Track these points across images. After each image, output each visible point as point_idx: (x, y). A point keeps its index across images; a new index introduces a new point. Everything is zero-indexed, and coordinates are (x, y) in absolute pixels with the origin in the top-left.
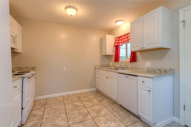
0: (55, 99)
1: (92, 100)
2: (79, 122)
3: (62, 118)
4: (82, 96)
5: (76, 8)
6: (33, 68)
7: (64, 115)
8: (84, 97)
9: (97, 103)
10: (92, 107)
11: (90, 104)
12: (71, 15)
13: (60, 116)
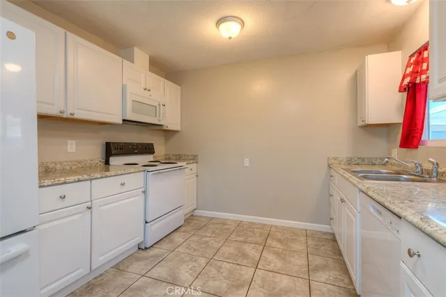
0: (223, 222)
1: (293, 257)
2: (212, 292)
3: (195, 267)
4: (279, 236)
5: (237, 17)
6: (195, 156)
7: (203, 261)
8: (279, 241)
9: (296, 268)
10: (271, 274)
11: (276, 263)
12: (230, 38)
13: (195, 261)
